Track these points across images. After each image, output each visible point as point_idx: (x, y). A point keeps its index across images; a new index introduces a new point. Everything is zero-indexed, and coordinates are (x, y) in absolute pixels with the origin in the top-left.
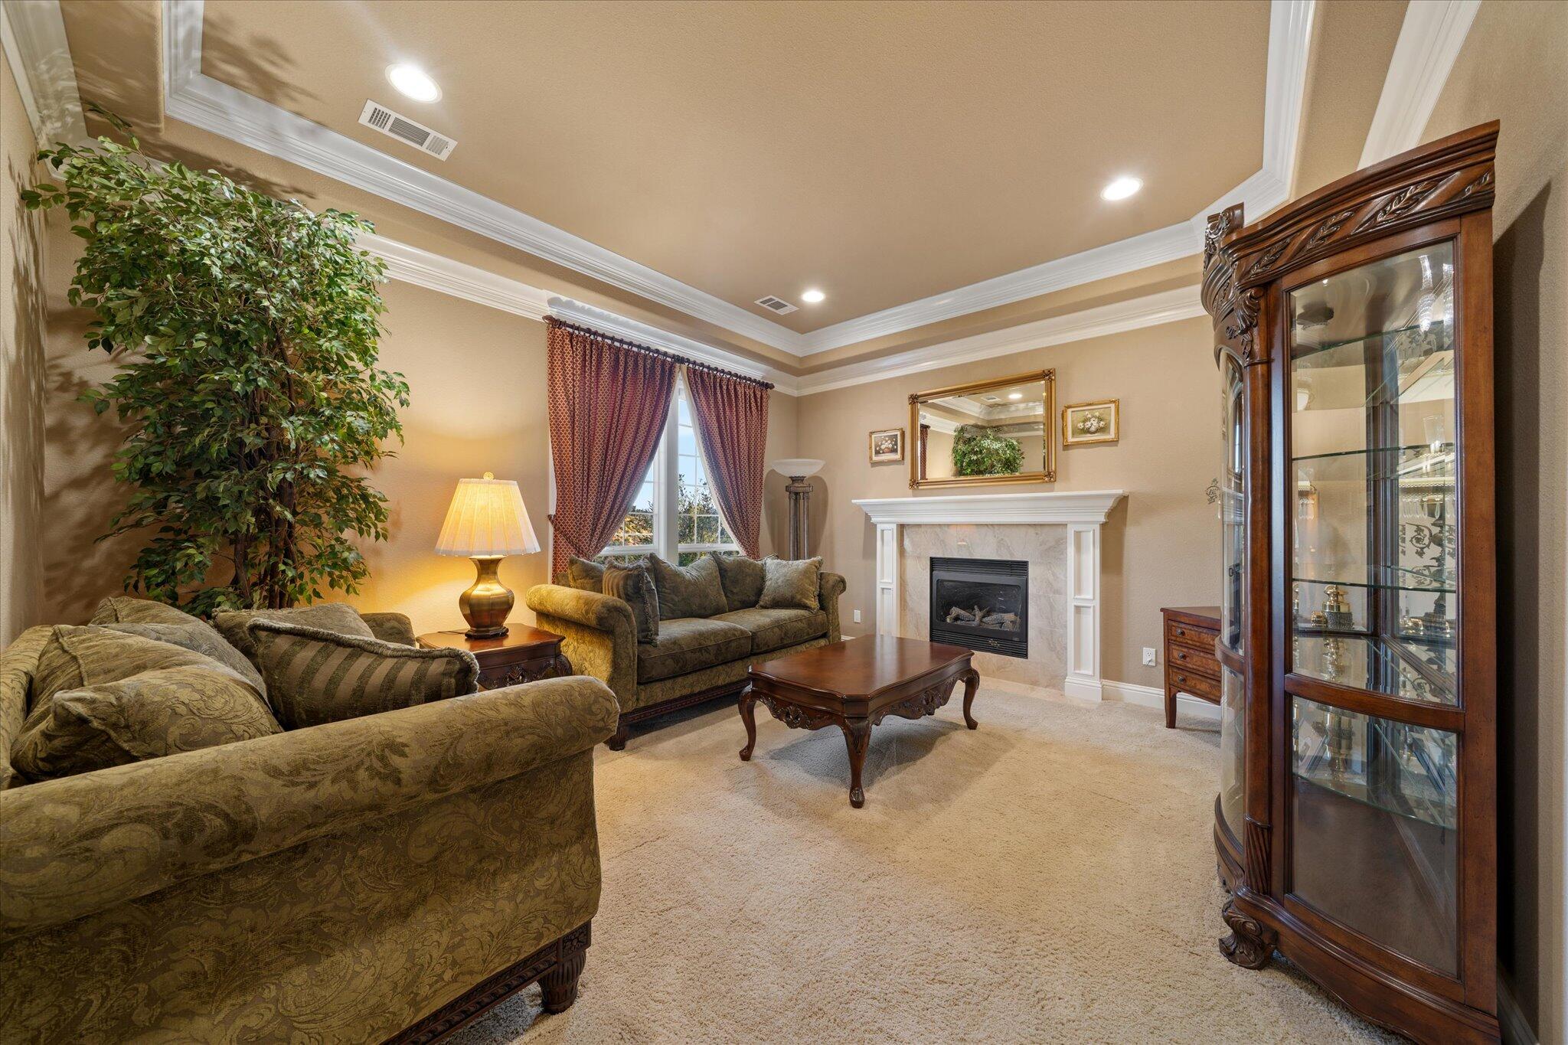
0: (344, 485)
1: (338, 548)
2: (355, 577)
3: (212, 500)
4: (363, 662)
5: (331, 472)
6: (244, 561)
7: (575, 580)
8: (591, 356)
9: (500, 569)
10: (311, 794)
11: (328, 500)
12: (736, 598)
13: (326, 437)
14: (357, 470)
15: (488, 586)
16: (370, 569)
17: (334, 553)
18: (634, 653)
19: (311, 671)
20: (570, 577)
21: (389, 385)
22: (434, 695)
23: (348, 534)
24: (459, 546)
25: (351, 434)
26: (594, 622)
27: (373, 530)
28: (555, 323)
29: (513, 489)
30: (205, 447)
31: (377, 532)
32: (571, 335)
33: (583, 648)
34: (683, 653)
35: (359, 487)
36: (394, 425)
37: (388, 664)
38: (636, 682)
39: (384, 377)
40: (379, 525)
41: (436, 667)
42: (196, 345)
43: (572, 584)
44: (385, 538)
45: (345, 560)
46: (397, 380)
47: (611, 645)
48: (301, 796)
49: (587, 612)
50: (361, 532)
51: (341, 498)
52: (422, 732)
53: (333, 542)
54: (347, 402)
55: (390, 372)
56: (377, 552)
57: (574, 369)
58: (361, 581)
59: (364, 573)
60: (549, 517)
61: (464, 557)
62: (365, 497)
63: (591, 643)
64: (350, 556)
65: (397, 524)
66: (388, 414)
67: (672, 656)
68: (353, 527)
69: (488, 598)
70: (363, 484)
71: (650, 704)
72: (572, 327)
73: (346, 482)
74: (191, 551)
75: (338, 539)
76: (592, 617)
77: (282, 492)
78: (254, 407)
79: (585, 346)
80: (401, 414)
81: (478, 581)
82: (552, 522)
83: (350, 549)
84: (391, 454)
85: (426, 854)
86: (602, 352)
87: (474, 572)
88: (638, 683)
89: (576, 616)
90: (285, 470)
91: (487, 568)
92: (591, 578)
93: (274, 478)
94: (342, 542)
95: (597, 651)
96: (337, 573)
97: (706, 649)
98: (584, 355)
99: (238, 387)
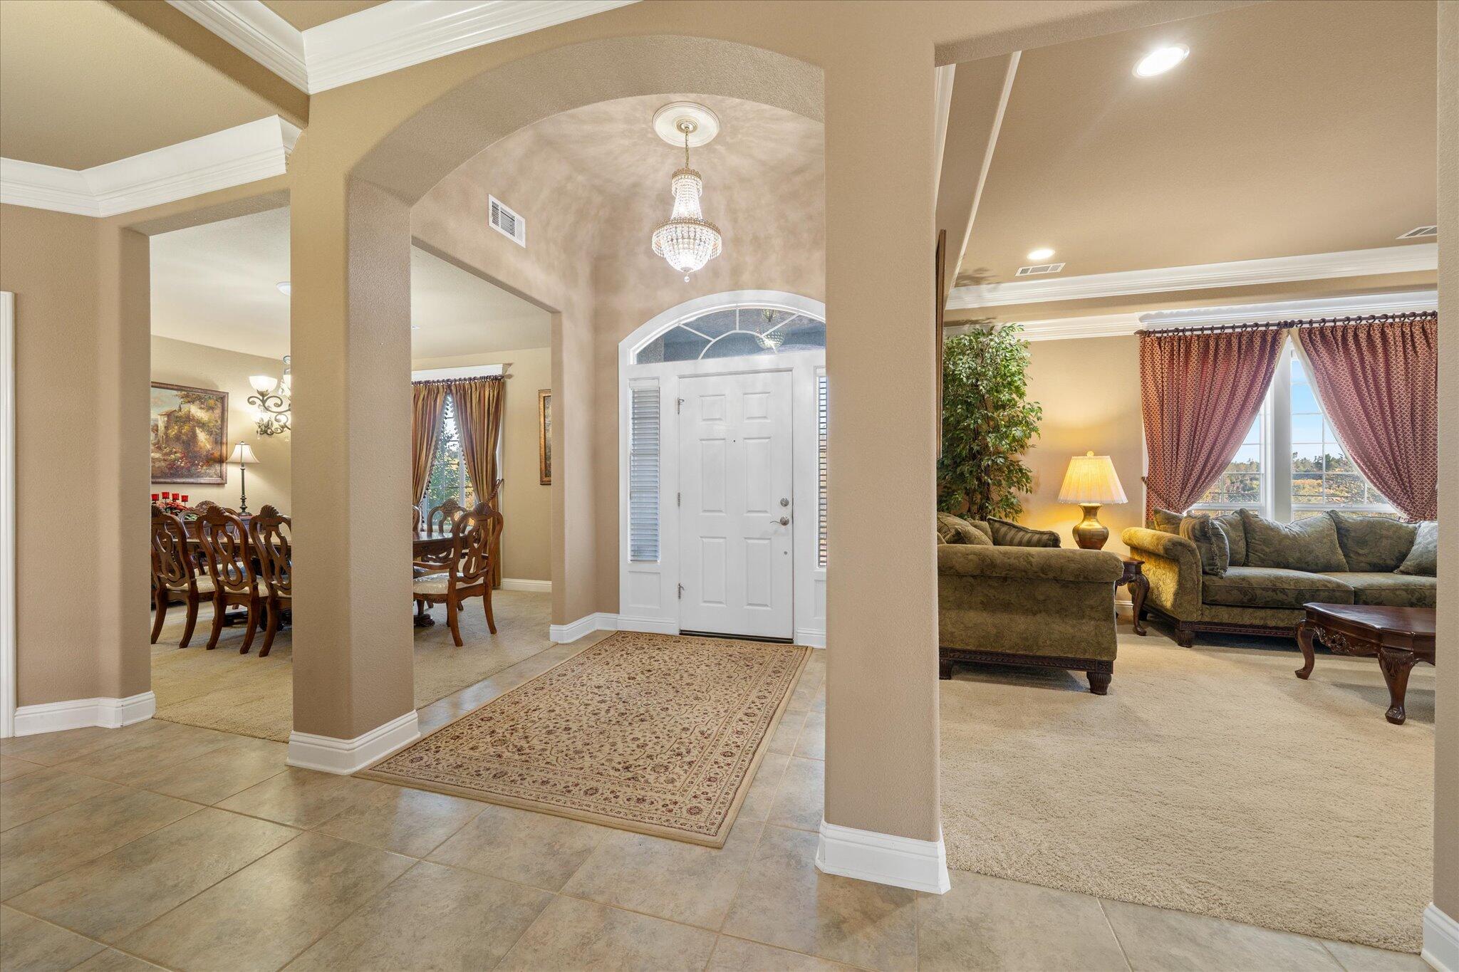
0: (1011, 464)
1: (1009, 497)
2: (1016, 513)
3: (962, 474)
4: (1021, 534)
5: (1006, 458)
6: (972, 502)
7: (1158, 525)
8: (1179, 350)
9: (1099, 513)
10: (1009, 560)
11: (1004, 472)
12: (1362, 559)
13: (1004, 442)
14: (1017, 456)
15: (1091, 523)
16: (1024, 509)
17: (1007, 499)
18: (1198, 580)
19: (1005, 535)
20: (1156, 523)
21: (1032, 410)
22: (1045, 546)
23: (1013, 490)
24: (1071, 498)
25: (1014, 440)
26: (1162, 552)
27: (1025, 488)
28: (1144, 334)
29: (1107, 461)
30: (960, 453)
31: (1027, 489)
32: (1159, 339)
33: (1160, 572)
34: (1253, 589)
35: (1018, 465)
36: (1035, 429)
37: (1030, 535)
38: (1200, 601)
39: (1029, 406)
40: (1028, 485)
41: (1045, 537)
42: (958, 411)
43: (1157, 528)
44: (1031, 492)
45: (1012, 503)
46: (1036, 406)
47: (1177, 570)
48: (1006, 560)
49: (1157, 545)
50: (1019, 489)
51: (1010, 471)
52: (1039, 554)
53: (1007, 494)
54: (1012, 423)
55: (1032, 402)
56: (1027, 500)
57: (1162, 364)
58: (1020, 515)
59: (1021, 511)
60: (1143, 478)
61: (1075, 504)
62: (1021, 470)
63: (1164, 568)
64: (1014, 501)
65: (1038, 484)
66: (1032, 424)
67: (1240, 590)
68: (1015, 486)
69: (1090, 531)
70: (1020, 463)
71: (1216, 621)
72: (1160, 332)
73: (1012, 463)
74: (957, 496)
75: (1009, 492)
76: (1161, 548)
77: (987, 470)
78: (976, 433)
79: (1173, 344)
80: (1038, 424)
81: (1084, 520)
82: (1145, 482)
83: (1014, 497)
84: (1033, 446)
85: (1041, 598)
86: (1190, 344)
87: (1082, 514)
88: (1203, 603)
89: (1152, 548)
90: (988, 460)
91: (1090, 512)
92: (1173, 523)
93: (984, 463)
94: (1011, 494)
95: (1168, 574)
96: (1009, 510)
97: (1283, 591)
98: (1172, 350)
99: (972, 427)
